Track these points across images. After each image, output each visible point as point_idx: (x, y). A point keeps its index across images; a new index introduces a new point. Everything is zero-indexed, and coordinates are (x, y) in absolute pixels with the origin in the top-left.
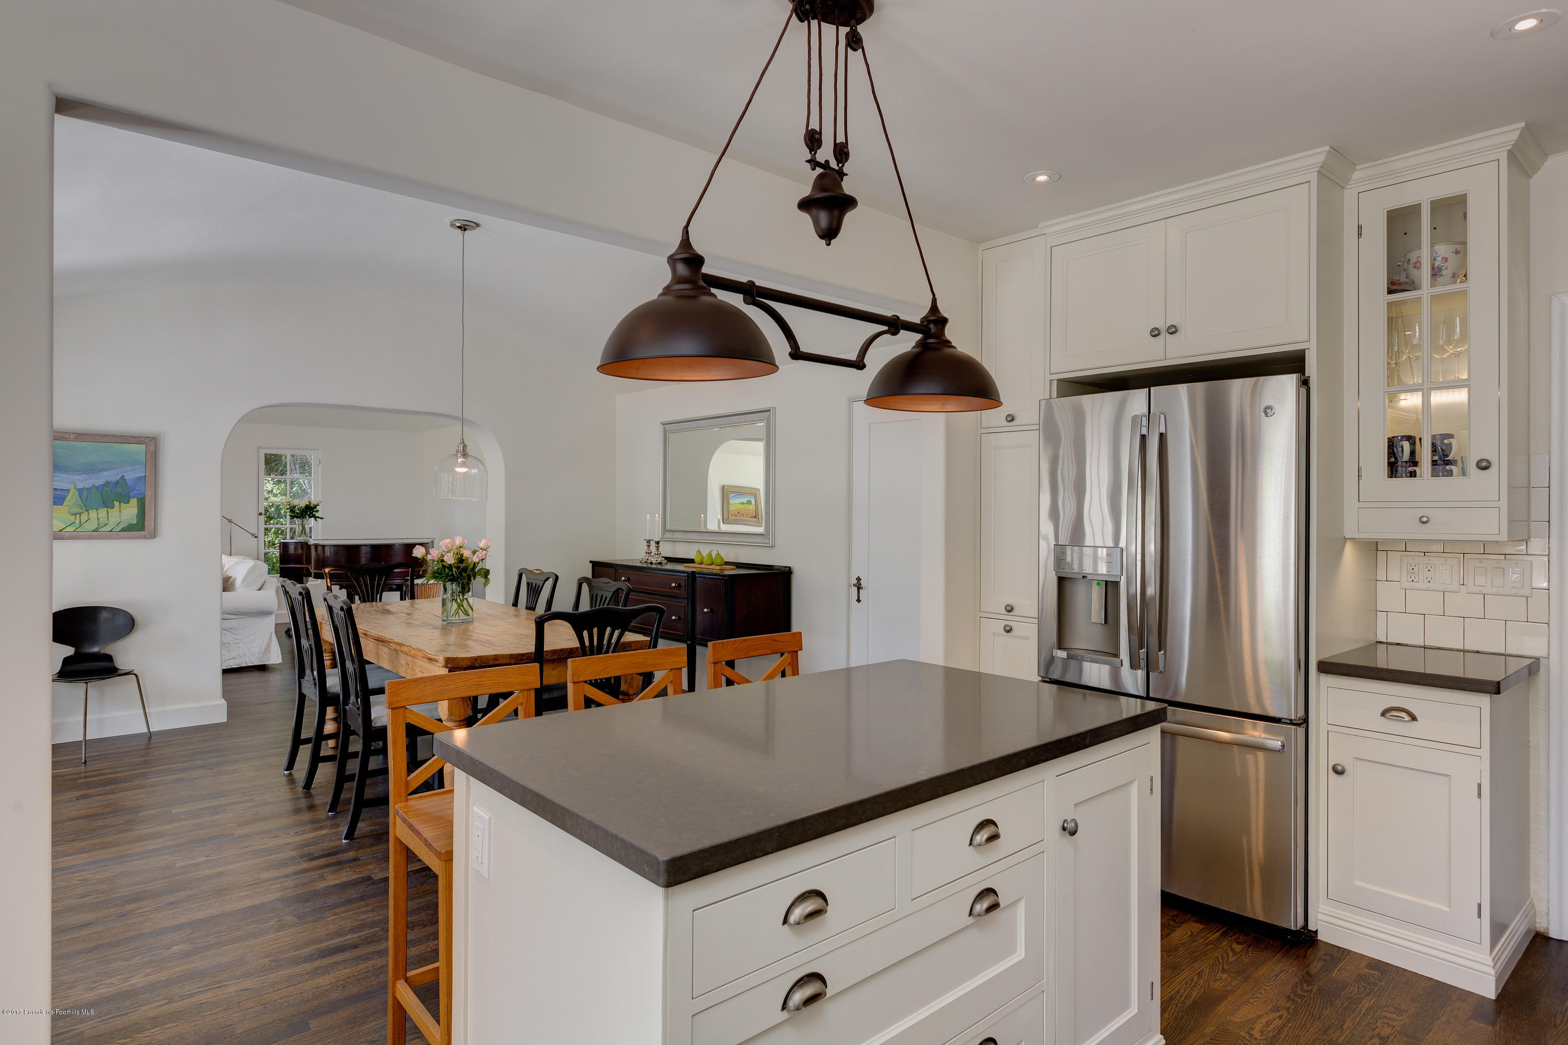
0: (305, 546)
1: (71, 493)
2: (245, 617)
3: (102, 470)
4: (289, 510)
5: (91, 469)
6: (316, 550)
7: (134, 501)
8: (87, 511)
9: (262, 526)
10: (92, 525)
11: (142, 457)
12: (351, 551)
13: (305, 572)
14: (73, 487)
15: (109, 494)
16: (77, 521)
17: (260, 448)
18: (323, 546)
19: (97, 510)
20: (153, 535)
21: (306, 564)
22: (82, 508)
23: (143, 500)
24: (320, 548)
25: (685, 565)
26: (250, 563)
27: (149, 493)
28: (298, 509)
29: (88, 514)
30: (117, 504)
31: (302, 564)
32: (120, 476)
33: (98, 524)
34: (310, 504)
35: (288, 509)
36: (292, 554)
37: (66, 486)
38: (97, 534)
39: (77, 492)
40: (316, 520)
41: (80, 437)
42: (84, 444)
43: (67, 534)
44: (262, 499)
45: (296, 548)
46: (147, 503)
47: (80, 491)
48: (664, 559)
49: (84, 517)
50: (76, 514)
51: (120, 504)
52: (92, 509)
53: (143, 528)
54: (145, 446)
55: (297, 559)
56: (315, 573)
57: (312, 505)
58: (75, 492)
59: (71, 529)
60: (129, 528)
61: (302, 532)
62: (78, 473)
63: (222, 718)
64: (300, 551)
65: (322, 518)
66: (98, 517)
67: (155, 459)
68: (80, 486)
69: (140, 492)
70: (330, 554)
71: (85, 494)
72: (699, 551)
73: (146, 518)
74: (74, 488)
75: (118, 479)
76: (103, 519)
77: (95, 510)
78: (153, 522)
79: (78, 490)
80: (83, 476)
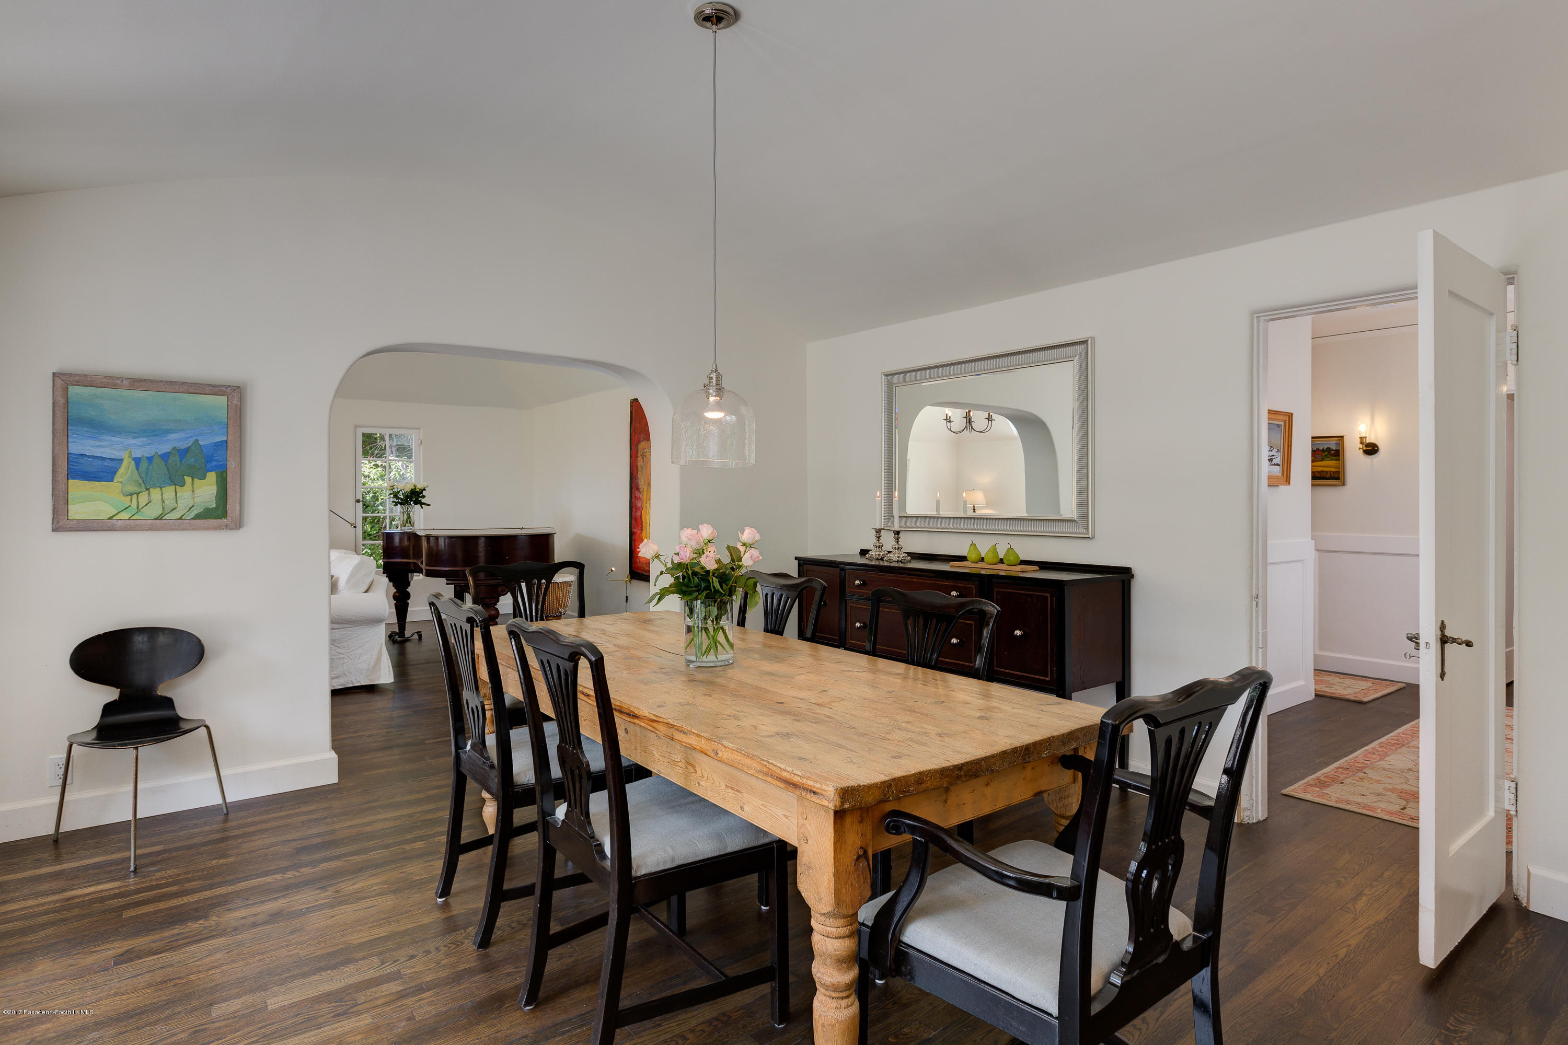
0: (414, 538)
1: (125, 463)
2: (351, 626)
3: (168, 432)
4: (392, 496)
5: (152, 431)
6: (428, 542)
7: (212, 477)
8: (147, 489)
9: (360, 514)
10: (153, 511)
11: (223, 415)
12: (468, 542)
13: (412, 568)
14: (127, 456)
15: (178, 465)
16: (134, 505)
17: (356, 427)
18: (437, 538)
19: (161, 488)
20: (238, 524)
21: (414, 557)
22: (140, 485)
23: (225, 475)
24: (432, 539)
25: (952, 563)
26: (356, 559)
27: (232, 465)
28: (403, 494)
29: (149, 494)
30: (188, 480)
31: (410, 559)
32: (192, 440)
33: (163, 508)
34: (415, 489)
35: (391, 494)
36: (397, 547)
37: (116, 454)
38: (160, 523)
39: (133, 462)
40: (422, 508)
41: (137, 384)
42: (143, 394)
43: (119, 522)
44: (359, 486)
45: (401, 540)
46: (229, 479)
47: (137, 461)
48: (906, 555)
49: (143, 498)
50: (131, 495)
51: (193, 480)
52: (155, 486)
53: (224, 515)
54: (226, 397)
55: (404, 553)
56: (426, 570)
57: (418, 490)
58: (130, 463)
59: (125, 515)
60: (206, 514)
61: (407, 521)
62: (135, 435)
63: (332, 777)
64: (406, 543)
65: (429, 505)
66: (162, 498)
67: (240, 417)
68: (137, 455)
69: (221, 463)
70: (445, 547)
71: (144, 465)
72: (973, 544)
73: (229, 501)
74: (129, 457)
75: (189, 445)
76: (169, 503)
77: (159, 488)
78: (238, 505)
79: (134, 459)
80: (141, 439)
